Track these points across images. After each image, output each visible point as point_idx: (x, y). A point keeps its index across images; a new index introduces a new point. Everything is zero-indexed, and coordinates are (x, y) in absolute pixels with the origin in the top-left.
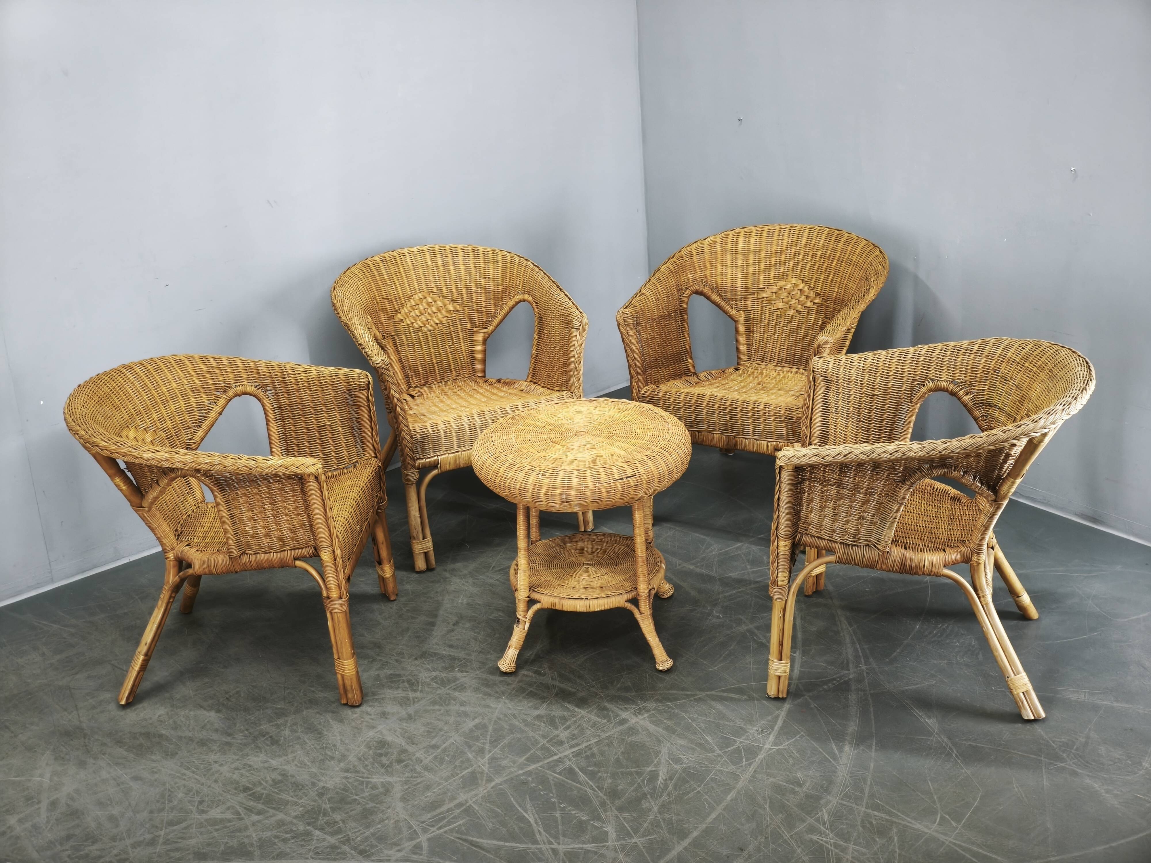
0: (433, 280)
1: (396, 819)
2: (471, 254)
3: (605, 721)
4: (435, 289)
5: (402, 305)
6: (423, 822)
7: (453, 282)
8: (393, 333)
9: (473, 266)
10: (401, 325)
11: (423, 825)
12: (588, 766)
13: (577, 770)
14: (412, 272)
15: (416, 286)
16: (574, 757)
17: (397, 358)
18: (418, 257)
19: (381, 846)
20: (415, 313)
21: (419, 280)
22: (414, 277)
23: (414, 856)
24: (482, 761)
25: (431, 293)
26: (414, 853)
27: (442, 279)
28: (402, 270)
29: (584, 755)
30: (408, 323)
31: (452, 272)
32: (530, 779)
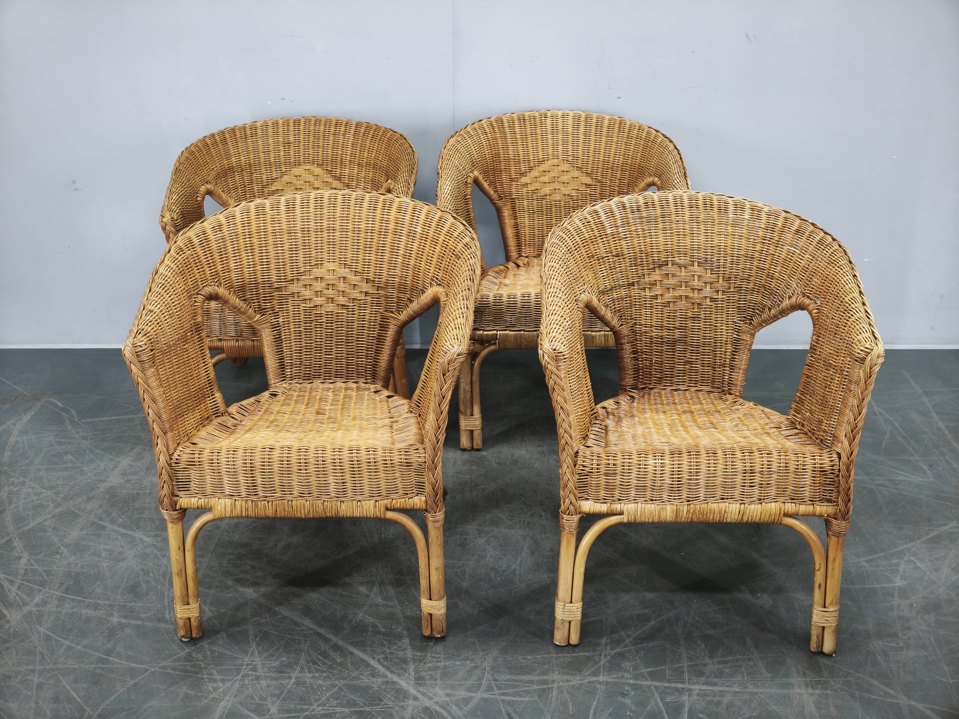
0: (570, 148)
1: (478, 664)
2: (617, 126)
3: (769, 675)
4: (570, 158)
5: (531, 169)
6: (495, 680)
7: (591, 154)
8: (514, 197)
9: (615, 139)
10: (525, 189)
11: (493, 683)
12: (701, 712)
13: (687, 709)
14: (550, 136)
15: (550, 151)
16: (698, 695)
17: (513, 221)
18: (560, 120)
19: (438, 682)
20: (546, 179)
21: (555, 146)
22: (550, 142)
23: (454, 707)
24: (608, 651)
25: (565, 162)
26: (457, 705)
27: (580, 148)
28: (539, 131)
29: (708, 699)
30: (533, 188)
31: (592, 142)
32: (632, 693)
